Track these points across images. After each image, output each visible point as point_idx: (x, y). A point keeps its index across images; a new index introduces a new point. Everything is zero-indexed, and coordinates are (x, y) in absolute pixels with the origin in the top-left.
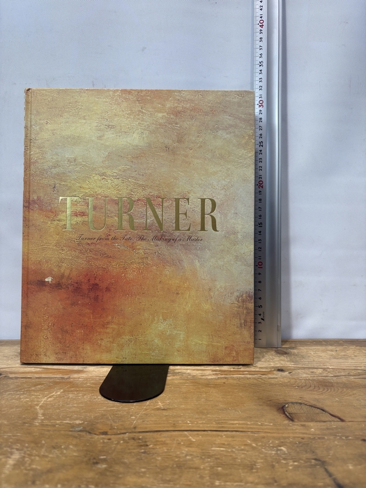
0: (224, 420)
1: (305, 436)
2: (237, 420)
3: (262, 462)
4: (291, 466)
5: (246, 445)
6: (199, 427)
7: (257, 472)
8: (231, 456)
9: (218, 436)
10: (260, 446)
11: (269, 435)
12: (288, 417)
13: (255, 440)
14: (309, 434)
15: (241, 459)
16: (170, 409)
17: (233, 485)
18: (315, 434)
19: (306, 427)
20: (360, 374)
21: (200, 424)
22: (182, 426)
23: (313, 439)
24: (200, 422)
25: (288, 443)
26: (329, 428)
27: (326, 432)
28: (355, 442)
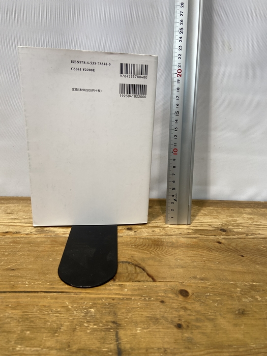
1: (117, 296)
3: (67, 326)
4: (91, 329)
5: (63, 307)
6: (34, 288)
7: (57, 336)
8: (45, 319)
9: (47, 298)
10: (76, 307)
11: (88, 296)
13: (73, 302)
14: (123, 295)
15: (52, 322)
16: (18, 269)
17: (31, 350)
18: (126, 295)
19: (122, 287)
20: (189, 233)
21: (36, 284)
22: (19, 287)
23: (122, 299)
24: (37, 283)
25: (99, 304)
26: (140, 288)
27: (136, 293)
28: (154, 304)
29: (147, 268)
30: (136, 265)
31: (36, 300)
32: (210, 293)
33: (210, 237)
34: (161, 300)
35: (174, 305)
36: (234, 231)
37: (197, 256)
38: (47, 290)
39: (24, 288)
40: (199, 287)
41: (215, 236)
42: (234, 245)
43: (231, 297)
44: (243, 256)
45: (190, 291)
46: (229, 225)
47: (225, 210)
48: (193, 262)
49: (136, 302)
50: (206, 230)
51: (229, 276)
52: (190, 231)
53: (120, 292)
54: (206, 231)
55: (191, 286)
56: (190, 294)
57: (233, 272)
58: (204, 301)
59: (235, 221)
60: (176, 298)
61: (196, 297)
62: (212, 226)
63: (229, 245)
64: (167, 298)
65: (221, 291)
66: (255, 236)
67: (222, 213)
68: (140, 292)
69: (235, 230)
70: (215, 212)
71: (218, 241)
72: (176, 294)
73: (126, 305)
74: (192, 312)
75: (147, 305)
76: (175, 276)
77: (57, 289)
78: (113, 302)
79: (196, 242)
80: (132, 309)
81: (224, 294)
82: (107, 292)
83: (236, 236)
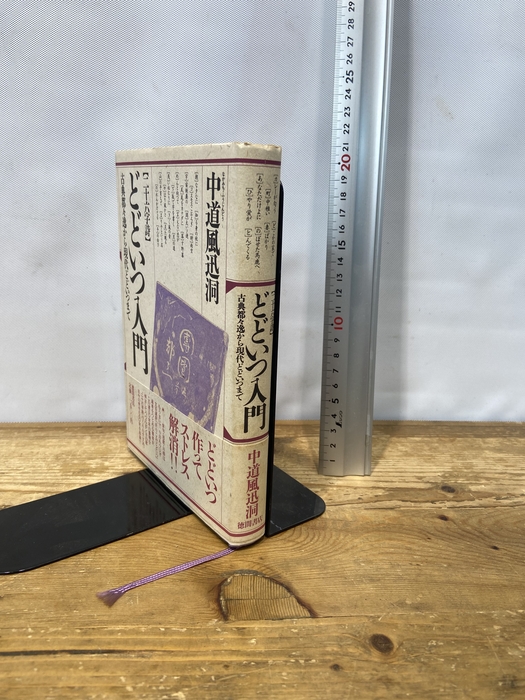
0: (101, 622)
1: (234, 658)
2: (124, 622)
5: (113, 689)
6: (45, 642)
9: (71, 665)
10: (143, 689)
11: (168, 659)
12: (221, 609)
13: (136, 676)
14: (248, 654)
16: (9, 596)
18: (254, 654)
19: (244, 634)
20: (377, 499)
21: (51, 634)
22: (13, 641)
23: (245, 665)
24: (52, 630)
25: (196, 679)
26: (285, 634)
27: (276, 647)
28: (317, 673)
29: (297, 586)
30: (271, 579)
31: (52, 673)
32: (437, 640)
33: (423, 505)
34: (331, 664)
35: (363, 673)
36: (470, 491)
37: (400, 551)
38: (76, 648)
39: (25, 642)
40: (413, 626)
41: (433, 502)
42: (474, 521)
43: (483, 647)
44: (495, 548)
45: (393, 638)
46: (457, 476)
47: (445, 442)
48: (393, 566)
49: (277, 671)
50: (413, 489)
51: (473, 596)
52: (380, 493)
53: (241, 648)
54: (412, 492)
55: (395, 626)
56: (396, 645)
57: (481, 587)
58: (426, 661)
59: (470, 466)
60: (366, 656)
61: (408, 652)
62: (424, 480)
63: (464, 522)
64: (346, 659)
65: (460, 633)
66: (516, 500)
67: (441, 449)
68: (286, 644)
69: (473, 488)
70: (426, 448)
71: (440, 513)
72: (364, 646)
73: (255, 680)
74: (402, 688)
75: (303, 678)
76: (359, 603)
77: (99, 645)
78: (226, 672)
79: (395, 518)
80: (270, 689)
81: (468, 641)
82: (212, 648)
83: (476, 503)
